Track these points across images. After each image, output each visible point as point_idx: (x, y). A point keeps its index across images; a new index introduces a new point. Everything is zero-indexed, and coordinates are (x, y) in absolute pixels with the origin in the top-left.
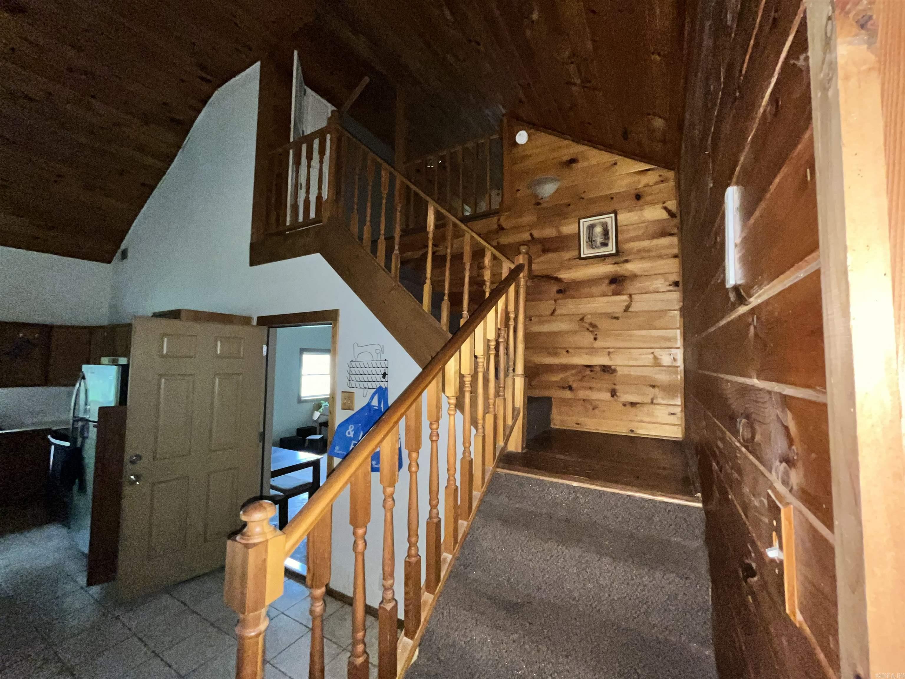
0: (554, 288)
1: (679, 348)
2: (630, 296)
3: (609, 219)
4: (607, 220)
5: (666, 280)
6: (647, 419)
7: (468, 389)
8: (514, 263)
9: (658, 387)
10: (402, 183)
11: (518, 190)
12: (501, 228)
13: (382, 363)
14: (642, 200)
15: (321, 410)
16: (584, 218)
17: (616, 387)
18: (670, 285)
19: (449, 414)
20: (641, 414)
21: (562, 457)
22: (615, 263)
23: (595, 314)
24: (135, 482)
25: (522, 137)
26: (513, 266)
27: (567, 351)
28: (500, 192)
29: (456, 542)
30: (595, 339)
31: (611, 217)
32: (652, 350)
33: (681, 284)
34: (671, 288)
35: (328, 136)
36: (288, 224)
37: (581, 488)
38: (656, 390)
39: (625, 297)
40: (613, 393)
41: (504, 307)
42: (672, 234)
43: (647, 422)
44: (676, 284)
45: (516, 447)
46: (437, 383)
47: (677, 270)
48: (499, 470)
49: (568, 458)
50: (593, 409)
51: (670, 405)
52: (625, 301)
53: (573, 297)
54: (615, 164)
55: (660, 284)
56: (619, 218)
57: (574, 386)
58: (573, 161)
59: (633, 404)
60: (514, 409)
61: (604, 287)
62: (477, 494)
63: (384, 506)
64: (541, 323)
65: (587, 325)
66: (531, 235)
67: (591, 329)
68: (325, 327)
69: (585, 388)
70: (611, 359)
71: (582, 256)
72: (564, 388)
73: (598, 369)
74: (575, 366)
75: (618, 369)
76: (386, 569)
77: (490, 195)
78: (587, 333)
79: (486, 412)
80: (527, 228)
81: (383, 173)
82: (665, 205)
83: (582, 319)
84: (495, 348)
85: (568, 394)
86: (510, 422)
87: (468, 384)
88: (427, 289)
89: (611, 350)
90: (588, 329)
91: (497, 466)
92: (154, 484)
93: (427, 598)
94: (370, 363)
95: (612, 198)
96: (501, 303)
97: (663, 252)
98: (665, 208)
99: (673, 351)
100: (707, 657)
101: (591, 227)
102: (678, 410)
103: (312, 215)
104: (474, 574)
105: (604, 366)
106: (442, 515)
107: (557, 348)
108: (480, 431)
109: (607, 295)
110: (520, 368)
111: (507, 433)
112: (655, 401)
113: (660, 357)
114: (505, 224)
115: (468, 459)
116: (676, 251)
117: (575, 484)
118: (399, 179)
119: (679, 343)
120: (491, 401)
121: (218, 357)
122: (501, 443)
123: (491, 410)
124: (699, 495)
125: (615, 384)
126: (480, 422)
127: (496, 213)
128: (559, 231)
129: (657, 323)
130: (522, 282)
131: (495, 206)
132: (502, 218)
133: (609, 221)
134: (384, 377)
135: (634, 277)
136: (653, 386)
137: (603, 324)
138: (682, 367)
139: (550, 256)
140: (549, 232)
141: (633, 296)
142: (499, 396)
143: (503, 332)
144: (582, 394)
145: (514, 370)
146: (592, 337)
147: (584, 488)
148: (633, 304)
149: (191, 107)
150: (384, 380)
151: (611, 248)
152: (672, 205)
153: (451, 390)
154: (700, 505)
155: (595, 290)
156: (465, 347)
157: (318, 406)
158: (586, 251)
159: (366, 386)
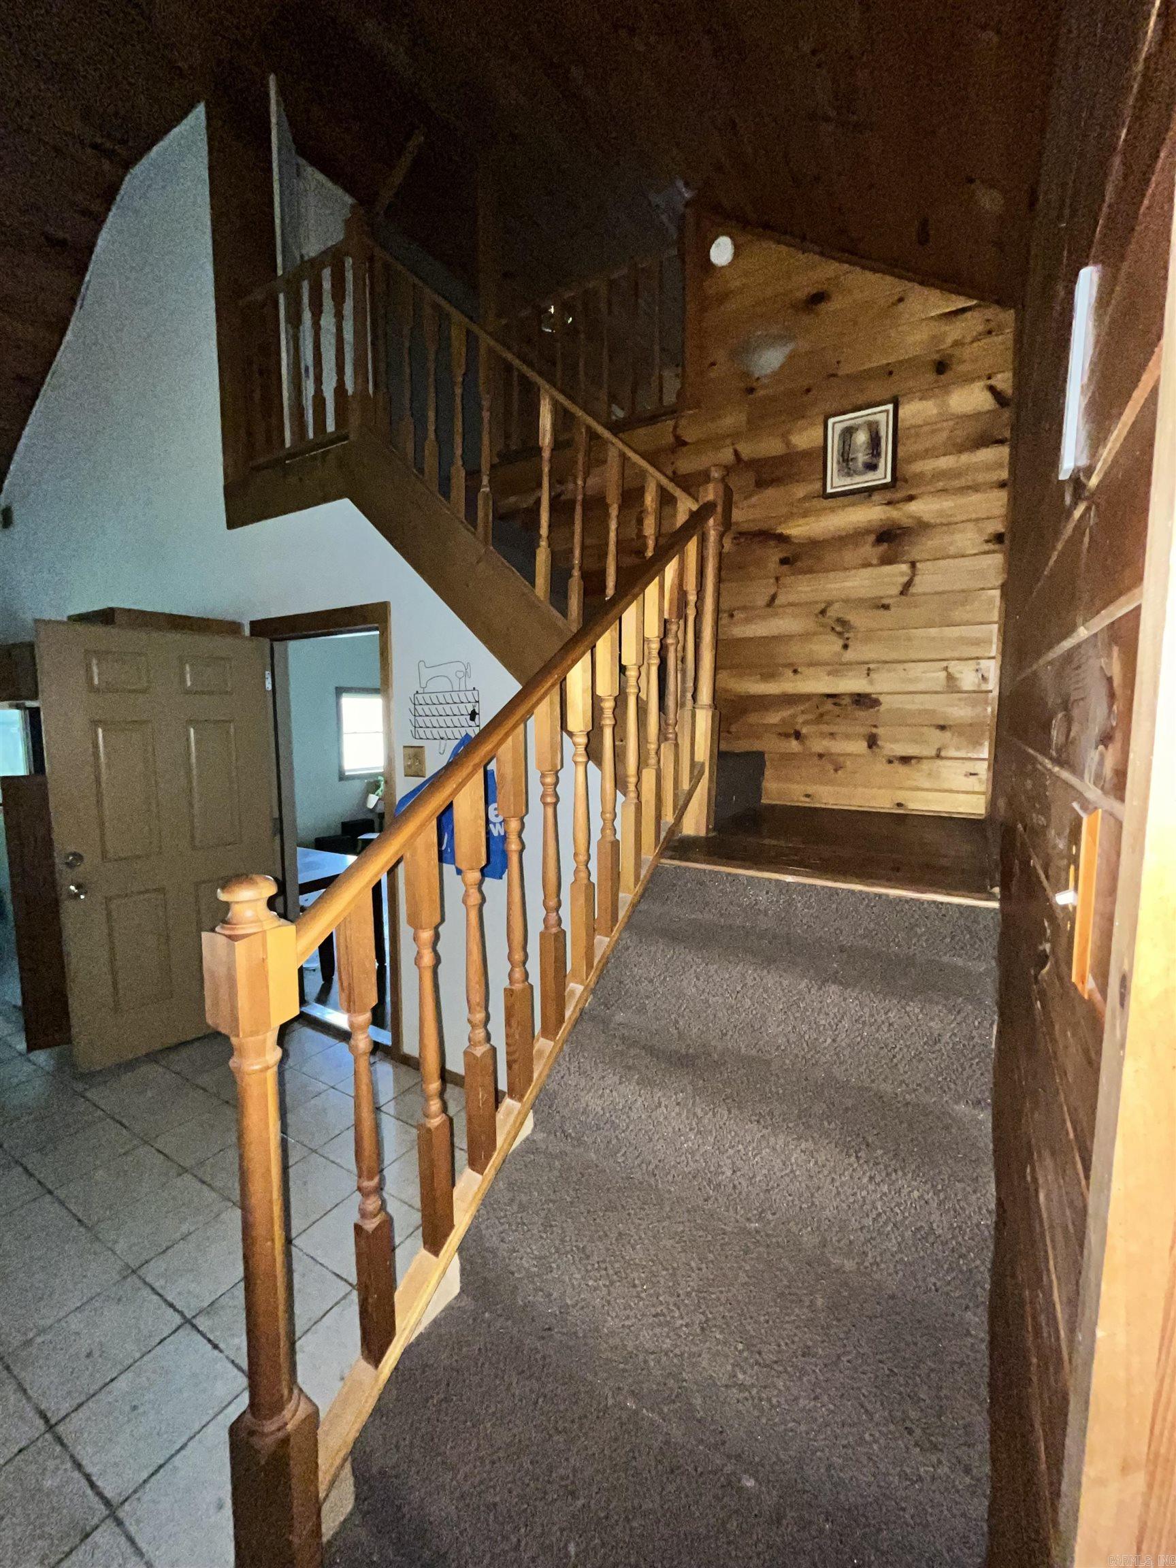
0: (773, 555)
1: (993, 658)
2: (913, 564)
3: (881, 415)
4: (877, 417)
5: (980, 531)
6: (927, 785)
7: (608, 721)
8: (697, 501)
9: (950, 726)
10: (491, 350)
11: (713, 364)
12: (680, 443)
13: (469, 694)
14: (949, 375)
15: (379, 791)
16: (835, 415)
17: (880, 731)
18: (987, 541)
19: (576, 763)
20: (917, 776)
21: (774, 842)
22: (889, 503)
23: (846, 601)
24: (77, 896)
25: (722, 251)
26: (695, 507)
27: (795, 671)
28: (680, 370)
29: (590, 966)
30: (846, 647)
31: (887, 411)
32: (945, 664)
33: (1007, 542)
34: (991, 546)
35: (349, 262)
36: (288, 444)
37: (799, 884)
38: (948, 734)
39: (904, 567)
40: (872, 742)
41: (676, 582)
42: (1001, 442)
43: (927, 790)
44: (999, 538)
45: (697, 829)
46: (552, 703)
47: (1003, 511)
48: (666, 862)
49: (782, 843)
50: (836, 770)
51: (970, 759)
52: (902, 574)
53: (810, 571)
54: (901, 300)
55: (969, 539)
56: (901, 412)
57: (804, 731)
58: (819, 298)
59: (905, 760)
60: (693, 764)
61: (869, 550)
62: (626, 897)
63: (464, 902)
64: (748, 621)
65: (831, 623)
66: (736, 453)
67: (838, 629)
68: (369, 636)
69: (823, 735)
70: (871, 683)
71: (829, 490)
72: (787, 736)
73: (847, 700)
74: (807, 697)
75: (882, 698)
76: (472, 997)
77: (661, 377)
78: (833, 638)
79: (641, 764)
80: (728, 441)
81: (454, 332)
82: (992, 382)
83: (823, 612)
84: (659, 653)
85: (794, 745)
86: (686, 786)
87: (608, 713)
88: (542, 556)
89: (872, 666)
90: (833, 629)
91: (661, 855)
92: (108, 900)
93: (543, 1045)
94: (447, 695)
95: (891, 373)
96: (671, 570)
97: (981, 477)
98: (991, 389)
99: (984, 664)
100: (981, 1123)
101: (848, 432)
102: (983, 768)
103: (331, 427)
104: (620, 1017)
105: (859, 695)
106: (566, 925)
107: (778, 665)
108: (633, 795)
109: (870, 565)
110: (705, 695)
111: (681, 803)
112: (943, 754)
113: (957, 675)
114: (690, 435)
115: (610, 838)
116: (1004, 475)
117: (789, 879)
118: (486, 341)
119: (994, 650)
120: (653, 747)
121: (188, 692)
122: (669, 818)
123: (653, 761)
124: (997, 890)
125: (875, 726)
126: (632, 780)
127: (673, 412)
128: (788, 443)
129: (958, 614)
130: (712, 535)
131: (670, 399)
132: (683, 422)
133: (881, 418)
134: (473, 719)
135: (923, 527)
136: (942, 728)
137: (860, 620)
138: (996, 693)
139: (770, 493)
140: (770, 446)
141: (918, 565)
142: (666, 739)
143: (674, 627)
144: (818, 745)
145: (694, 697)
146: (841, 642)
147: (805, 885)
148: (917, 579)
149: (85, 212)
150: (472, 723)
151: (882, 475)
152: (1004, 381)
153: (578, 719)
154: (995, 905)
155: (850, 556)
156: (604, 645)
157: (373, 786)
158: (836, 482)
159: (443, 735)
